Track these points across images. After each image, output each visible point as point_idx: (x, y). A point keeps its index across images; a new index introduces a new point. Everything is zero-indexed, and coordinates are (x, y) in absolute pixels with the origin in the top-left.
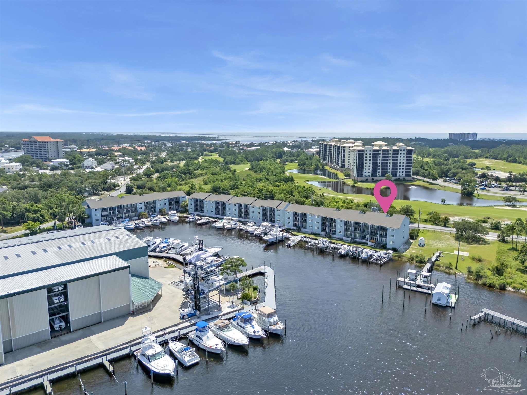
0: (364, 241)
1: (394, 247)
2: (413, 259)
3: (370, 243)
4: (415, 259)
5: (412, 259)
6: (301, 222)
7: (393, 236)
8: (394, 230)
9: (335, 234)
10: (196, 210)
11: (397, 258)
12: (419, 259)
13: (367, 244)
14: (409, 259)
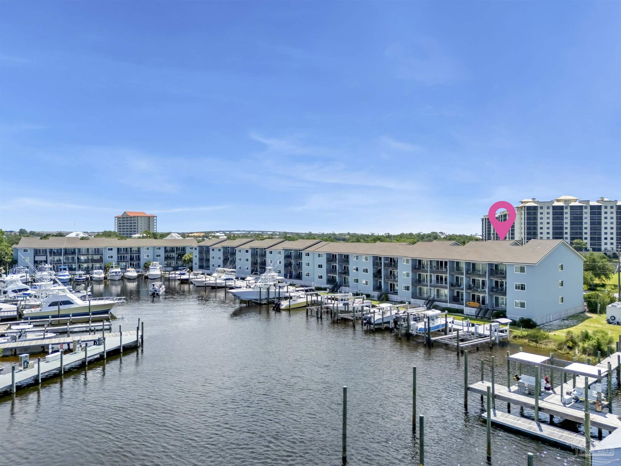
0: (456, 306)
1: (526, 317)
2: (575, 344)
3: (467, 310)
4: (581, 344)
5: (570, 344)
6: (340, 273)
7: (523, 288)
8: (522, 270)
9: (396, 293)
10: (201, 267)
11: (526, 341)
12: (593, 342)
13: (461, 312)
14: (560, 344)
